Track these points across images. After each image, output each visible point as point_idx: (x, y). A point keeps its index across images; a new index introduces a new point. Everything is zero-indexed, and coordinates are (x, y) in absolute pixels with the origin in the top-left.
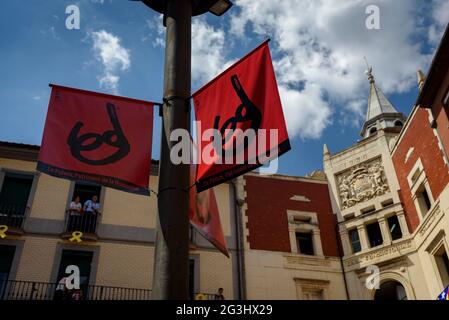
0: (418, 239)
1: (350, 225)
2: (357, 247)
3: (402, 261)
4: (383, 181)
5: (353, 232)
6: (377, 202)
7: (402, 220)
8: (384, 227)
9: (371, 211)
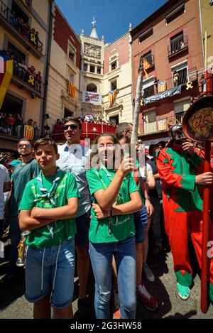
0: (106, 77)
1: (86, 62)
2: (86, 70)
3: (98, 80)
4: (99, 55)
5: (86, 65)
6: (96, 60)
7: (102, 70)
8: (96, 69)
9: (94, 62)
